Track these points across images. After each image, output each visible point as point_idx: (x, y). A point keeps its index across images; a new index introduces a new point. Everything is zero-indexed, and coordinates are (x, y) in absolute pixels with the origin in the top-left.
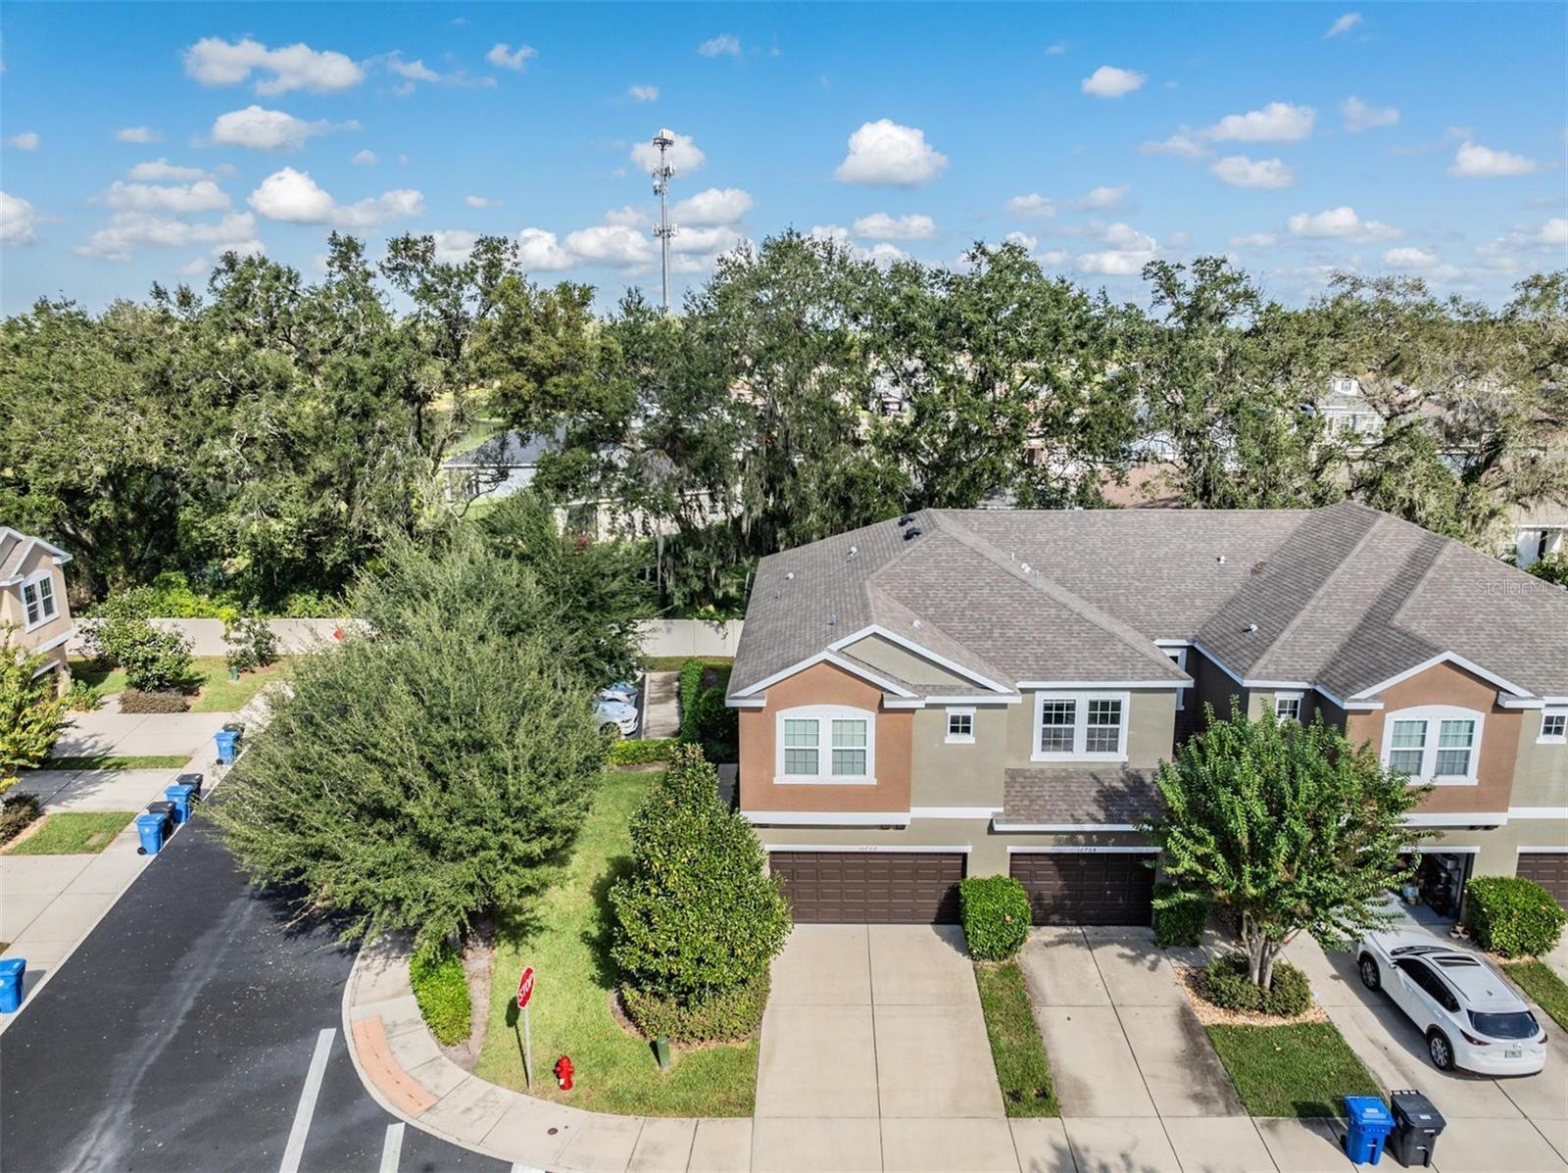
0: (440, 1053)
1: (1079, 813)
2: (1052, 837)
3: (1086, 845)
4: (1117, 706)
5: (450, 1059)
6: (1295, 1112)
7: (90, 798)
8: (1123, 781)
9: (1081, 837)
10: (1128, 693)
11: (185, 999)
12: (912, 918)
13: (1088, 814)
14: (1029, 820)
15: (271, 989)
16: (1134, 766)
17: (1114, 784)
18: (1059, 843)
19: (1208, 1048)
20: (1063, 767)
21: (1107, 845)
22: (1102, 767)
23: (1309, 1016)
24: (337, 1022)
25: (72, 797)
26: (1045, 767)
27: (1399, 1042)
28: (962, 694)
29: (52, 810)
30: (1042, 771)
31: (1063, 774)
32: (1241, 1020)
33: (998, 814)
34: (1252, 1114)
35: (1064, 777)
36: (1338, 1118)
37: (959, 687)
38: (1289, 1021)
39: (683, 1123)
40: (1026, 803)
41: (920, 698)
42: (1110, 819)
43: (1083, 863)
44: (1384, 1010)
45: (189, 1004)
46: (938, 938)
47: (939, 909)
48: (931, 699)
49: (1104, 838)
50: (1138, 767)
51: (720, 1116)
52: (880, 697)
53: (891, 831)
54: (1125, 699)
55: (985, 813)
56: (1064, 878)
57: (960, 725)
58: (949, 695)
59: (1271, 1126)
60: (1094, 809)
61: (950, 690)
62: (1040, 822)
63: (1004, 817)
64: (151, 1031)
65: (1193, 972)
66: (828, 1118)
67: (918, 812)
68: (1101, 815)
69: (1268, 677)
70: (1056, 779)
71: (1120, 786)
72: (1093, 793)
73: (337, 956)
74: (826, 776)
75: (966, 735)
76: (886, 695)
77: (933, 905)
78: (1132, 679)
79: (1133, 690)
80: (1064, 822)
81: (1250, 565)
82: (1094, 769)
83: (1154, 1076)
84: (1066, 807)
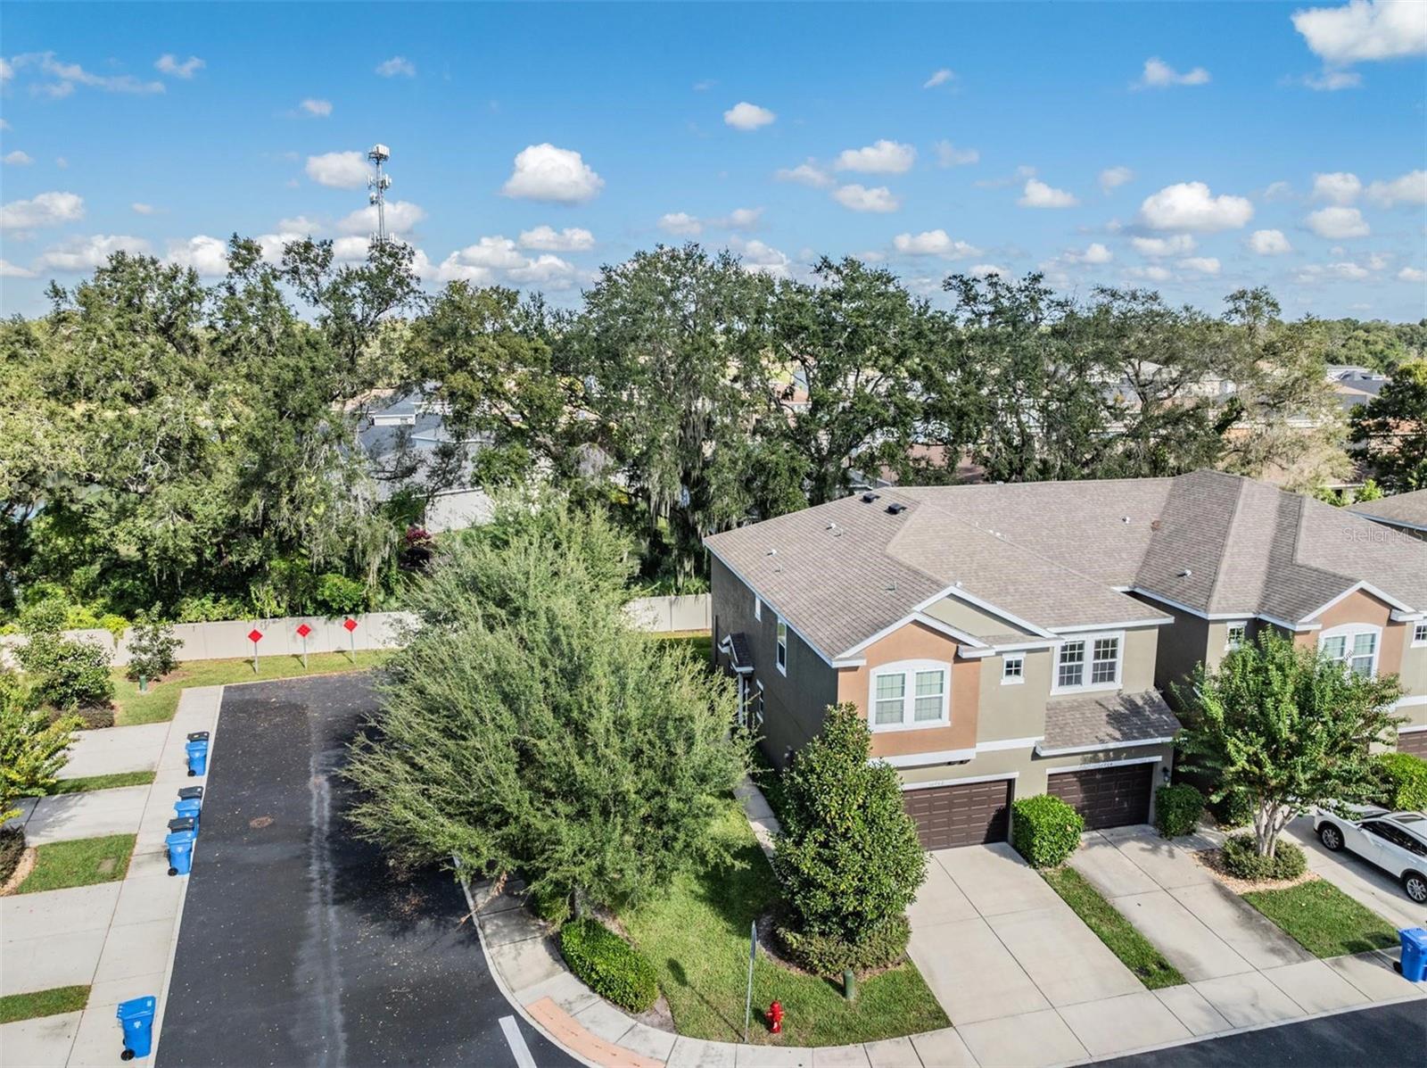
0: (635, 1022)
1: (1101, 735)
2: (1080, 757)
3: (1106, 760)
4: (1114, 643)
5: (646, 1024)
6: (1347, 951)
7: (69, 825)
8: (1122, 705)
9: (1101, 755)
10: (1123, 632)
11: (329, 1012)
12: (966, 841)
13: (1108, 735)
14: (1066, 744)
15: (414, 989)
16: (1125, 693)
17: (1116, 708)
18: (1085, 761)
19: (1254, 912)
20: (1074, 698)
21: (1120, 759)
22: (1103, 695)
23: (1305, 878)
24: (509, 1010)
25: (46, 826)
26: (1060, 699)
27: (1376, 885)
28: (1017, 642)
29: (33, 841)
30: (1059, 703)
31: (1076, 704)
32: (1261, 887)
33: (1041, 742)
34: (1320, 957)
35: (1077, 706)
36: (1378, 950)
37: (1014, 636)
38: (1295, 883)
39: (898, 1042)
40: (1058, 730)
41: (991, 648)
42: (1126, 737)
43: (1098, 776)
44: (1353, 865)
45: (339, 1019)
46: (995, 855)
47: (988, 830)
48: (999, 648)
49: (1118, 753)
50: (1128, 692)
51: (925, 1030)
52: (954, 650)
53: (956, 766)
54: (1120, 636)
55: (1028, 743)
56: (1085, 791)
57: (1013, 668)
58: (1009, 643)
59: (1338, 964)
60: (1110, 730)
61: (1007, 640)
62: (1075, 745)
63: (1046, 744)
64: (318, 1048)
65: (1202, 854)
66: (1013, 1016)
67: (982, 747)
68: (1118, 735)
69: (1224, 611)
70: (1071, 708)
71: (1121, 709)
72: (1105, 718)
73: (459, 948)
74: (910, 723)
75: (1017, 676)
76: (961, 647)
77: (983, 827)
78: (1129, 620)
79: (1127, 629)
80: (1093, 743)
81: (1148, 524)
82: (1097, 697)
83: (1232, 940)
84: (1089, 731)
